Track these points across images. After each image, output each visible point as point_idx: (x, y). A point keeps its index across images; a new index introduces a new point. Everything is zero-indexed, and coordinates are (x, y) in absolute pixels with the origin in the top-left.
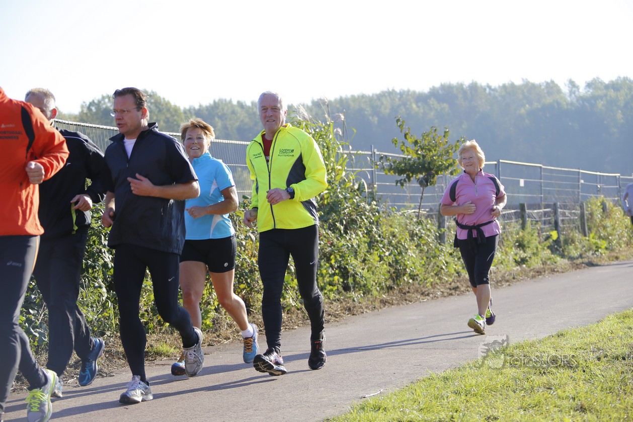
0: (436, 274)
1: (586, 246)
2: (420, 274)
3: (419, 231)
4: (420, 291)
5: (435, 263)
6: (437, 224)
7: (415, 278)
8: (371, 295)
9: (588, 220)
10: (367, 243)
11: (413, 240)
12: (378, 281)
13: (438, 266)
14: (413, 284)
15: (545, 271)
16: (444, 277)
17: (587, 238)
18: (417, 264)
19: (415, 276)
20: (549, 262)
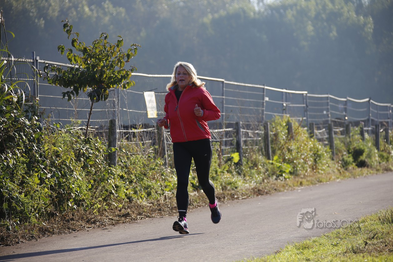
0: (105, 200)
1: (269, 169)
2: (86, 199)
3: (87, 150)
4: (85, 218)
5: (104, 187)
6: (107, 144)
7: (81, 203)
8: (29, 222)
9: (272, 141)
10: (26, 163)
11: (80, 161)
12: (37, 206)
13: (107, 191)
14: (78, 211)
15: (224, 198)
16: (114, 203)
17: (271, 161)
18: (84, 187)
19: (80, 201)
20: (229, 187)
